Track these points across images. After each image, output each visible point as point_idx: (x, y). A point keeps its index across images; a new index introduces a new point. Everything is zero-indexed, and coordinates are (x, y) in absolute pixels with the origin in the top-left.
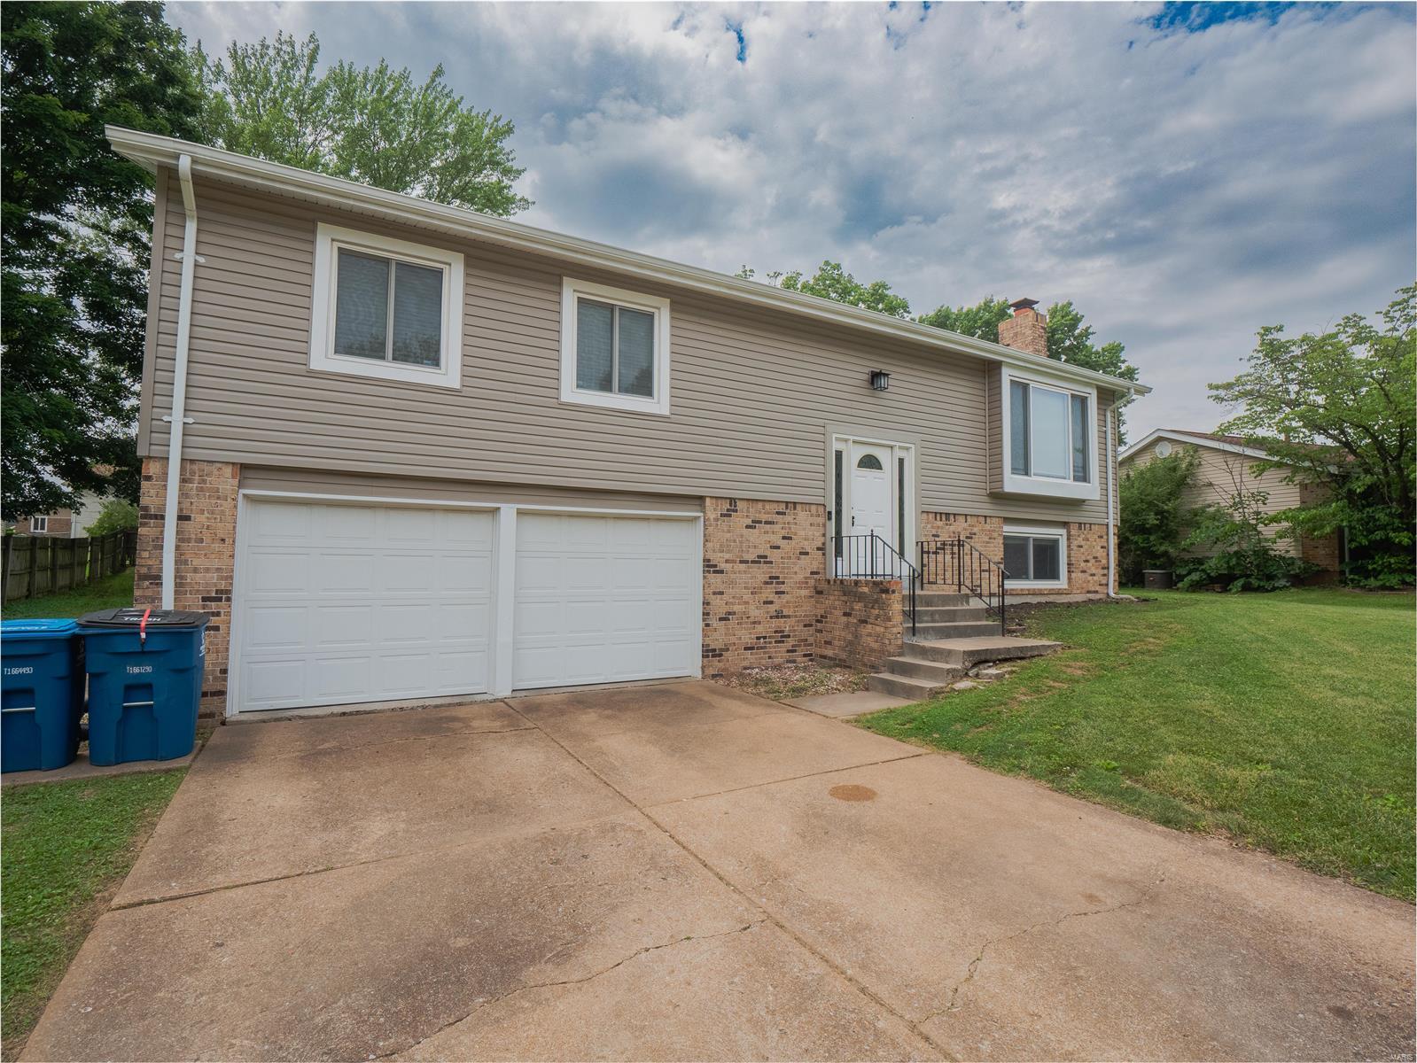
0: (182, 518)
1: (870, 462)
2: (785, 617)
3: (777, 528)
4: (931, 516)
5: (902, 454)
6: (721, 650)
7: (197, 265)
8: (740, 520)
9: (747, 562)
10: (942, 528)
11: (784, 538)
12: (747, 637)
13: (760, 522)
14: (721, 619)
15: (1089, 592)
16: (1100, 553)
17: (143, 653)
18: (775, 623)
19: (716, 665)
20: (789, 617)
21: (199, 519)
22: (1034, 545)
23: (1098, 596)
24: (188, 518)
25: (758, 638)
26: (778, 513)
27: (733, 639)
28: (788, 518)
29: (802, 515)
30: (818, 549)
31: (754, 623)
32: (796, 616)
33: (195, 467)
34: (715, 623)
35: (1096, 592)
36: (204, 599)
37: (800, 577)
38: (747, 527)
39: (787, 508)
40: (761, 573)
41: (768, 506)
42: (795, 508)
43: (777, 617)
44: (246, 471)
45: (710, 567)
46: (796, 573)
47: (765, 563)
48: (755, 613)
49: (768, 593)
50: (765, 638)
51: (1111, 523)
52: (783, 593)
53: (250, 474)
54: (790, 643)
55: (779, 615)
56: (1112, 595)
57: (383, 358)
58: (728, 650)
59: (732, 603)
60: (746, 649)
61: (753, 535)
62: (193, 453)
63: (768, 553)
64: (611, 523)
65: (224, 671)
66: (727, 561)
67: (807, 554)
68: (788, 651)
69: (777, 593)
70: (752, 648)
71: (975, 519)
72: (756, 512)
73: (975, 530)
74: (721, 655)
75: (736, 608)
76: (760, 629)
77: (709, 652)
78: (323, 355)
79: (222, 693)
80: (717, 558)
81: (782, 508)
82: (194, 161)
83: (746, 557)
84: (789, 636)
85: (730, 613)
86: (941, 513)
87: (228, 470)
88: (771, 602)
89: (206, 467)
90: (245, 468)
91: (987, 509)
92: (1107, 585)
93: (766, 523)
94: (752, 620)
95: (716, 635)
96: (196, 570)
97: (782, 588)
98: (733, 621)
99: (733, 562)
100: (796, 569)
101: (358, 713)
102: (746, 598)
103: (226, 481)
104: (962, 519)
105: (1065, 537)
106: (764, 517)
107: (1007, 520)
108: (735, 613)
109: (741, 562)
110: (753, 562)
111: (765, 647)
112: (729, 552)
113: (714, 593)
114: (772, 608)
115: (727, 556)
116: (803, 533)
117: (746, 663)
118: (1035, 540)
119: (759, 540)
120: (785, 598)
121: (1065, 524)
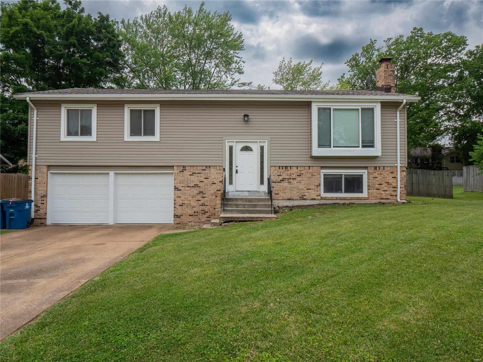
0: (36, 178)
1: (246, 149)
2: (206, 205)
3: (202, 175)
4: (276, 168)
5: (262, 144)
6: (180, 215)
7: (37, 120)
8: (187, 173)
9: (190, 187)
10: (283, 172)
11: (205, 178)
12: (190, 212)
13: (195, 173)
14: (180, 206)
15: (381, 199)
16: (391, 180)
17: (11, 207)
18: (201, 208)
19: (178, 220)
20: (207, 205)
21: (40, 179)
22: (345, 178)
23: (389, 201)
24: (37, 178)
25: (194, 212)
26: (203, 170)
27: (184, 212)
28: (206, 171)
29: (213, 170)
30: (220, 182)
31: (193, 207)
32: (210, 205)
33: (39, 167)
34: (177, 207)
35: (388, 199)
36: (41, 197)
37: (212, 192)
38: (190, 175)
39: (206, 168)
40: (195, 191)
41: (198, 168)
42: (210, 168)
43: (202, 205)
44: (49, 167)
45: (176, 188)
46: (210, 190)
47: (197, 187)
48: (193, 203)
49: (199, 197)
50: (197, 212)
51: (399, 165)
52: (205, 197)
53: (51, 167)
54: (208, 215)
55: (203, 205)
56: (399, 200)
57: (78, 135)
58: (182, 216)
59: (184, 200)
60: (189, 216)
61: (192, 178)
62: (38, 164)
63: (199, 183)
64: (145, 176)
65: (46, 214)
66: (182, 187)
67: (215, 184)
68: (207, 217)
69: (202, 197)
70: (192, 216)
71: (303, 168)
72: (192, 170)
73: (303, 172)
74: (180, 217)
75: (186, 202)
76: (195, 209)
77: (176, 216)
78: (64, 137)
79: (45, 219)
80: (178, 186)
81: (204, 168)
82: (30, 98)
83: (189, 185)
84: (207, 212)
85: (183, 204)
86: (282, 166)
87: (45, 167)
88: (200, 200)
89: (40, 166)
90: (49, 166)
91: (310, 163)
92: (396, 196)
93: (198, 173)
94: (192, 206)
95: (178, 211)
96: (39, 190)
97: (204, 195)
98: (184, 206)
99: (184, 187)
100: (211, 189)
101: (74, 226)
102: (189, 199)
103: (45, 169)
104: (295, 168)
105: (366, 173)
106: (197, 172)
107: (322, 168)
108: (185, 204)
109: (188, 187)
110: (192, 187)
111: (198, 216)
112: (183, 184)
113: (177, 197)
114: (200, 203)
115: (182, 185)
116: (213, 177)
117: (190, 220)
118: (345, 175)
119: (195, 179)
120: (205, 199)
121: (366, 168)
